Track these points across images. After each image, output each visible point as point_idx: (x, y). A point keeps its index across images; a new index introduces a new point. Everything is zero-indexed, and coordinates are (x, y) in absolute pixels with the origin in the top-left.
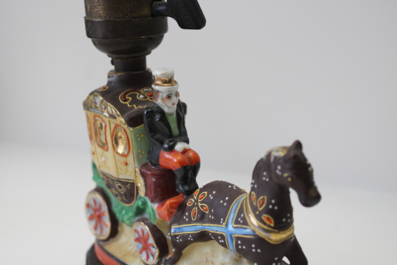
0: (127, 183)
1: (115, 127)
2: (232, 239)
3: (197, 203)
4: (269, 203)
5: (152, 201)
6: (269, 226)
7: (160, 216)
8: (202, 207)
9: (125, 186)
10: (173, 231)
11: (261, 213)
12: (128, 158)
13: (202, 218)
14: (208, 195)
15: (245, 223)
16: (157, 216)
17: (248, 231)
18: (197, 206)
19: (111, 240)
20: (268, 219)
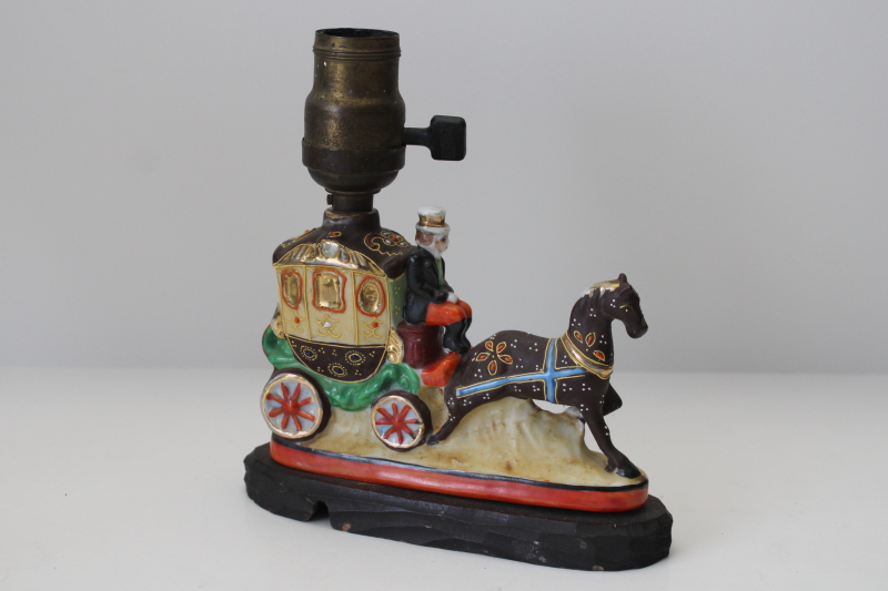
0: (371, 350)
1: (364, 281)
2: (554, 384)
3: (496, 355)
4: (599, 338)
5: (414, 366)
6: (601, 361)
7: (425, 383)
8: (503, 358)
9: (366, 355)
10: (458, 394)
11: (592, 349)
12: (379, 318)
13: (504, 370)
14: (508, 345)
15: (571, 363)
16: (422, 384)
17: (578, 371)
18: (496, 358)
19: (318, 435)
20: (600, 355)
